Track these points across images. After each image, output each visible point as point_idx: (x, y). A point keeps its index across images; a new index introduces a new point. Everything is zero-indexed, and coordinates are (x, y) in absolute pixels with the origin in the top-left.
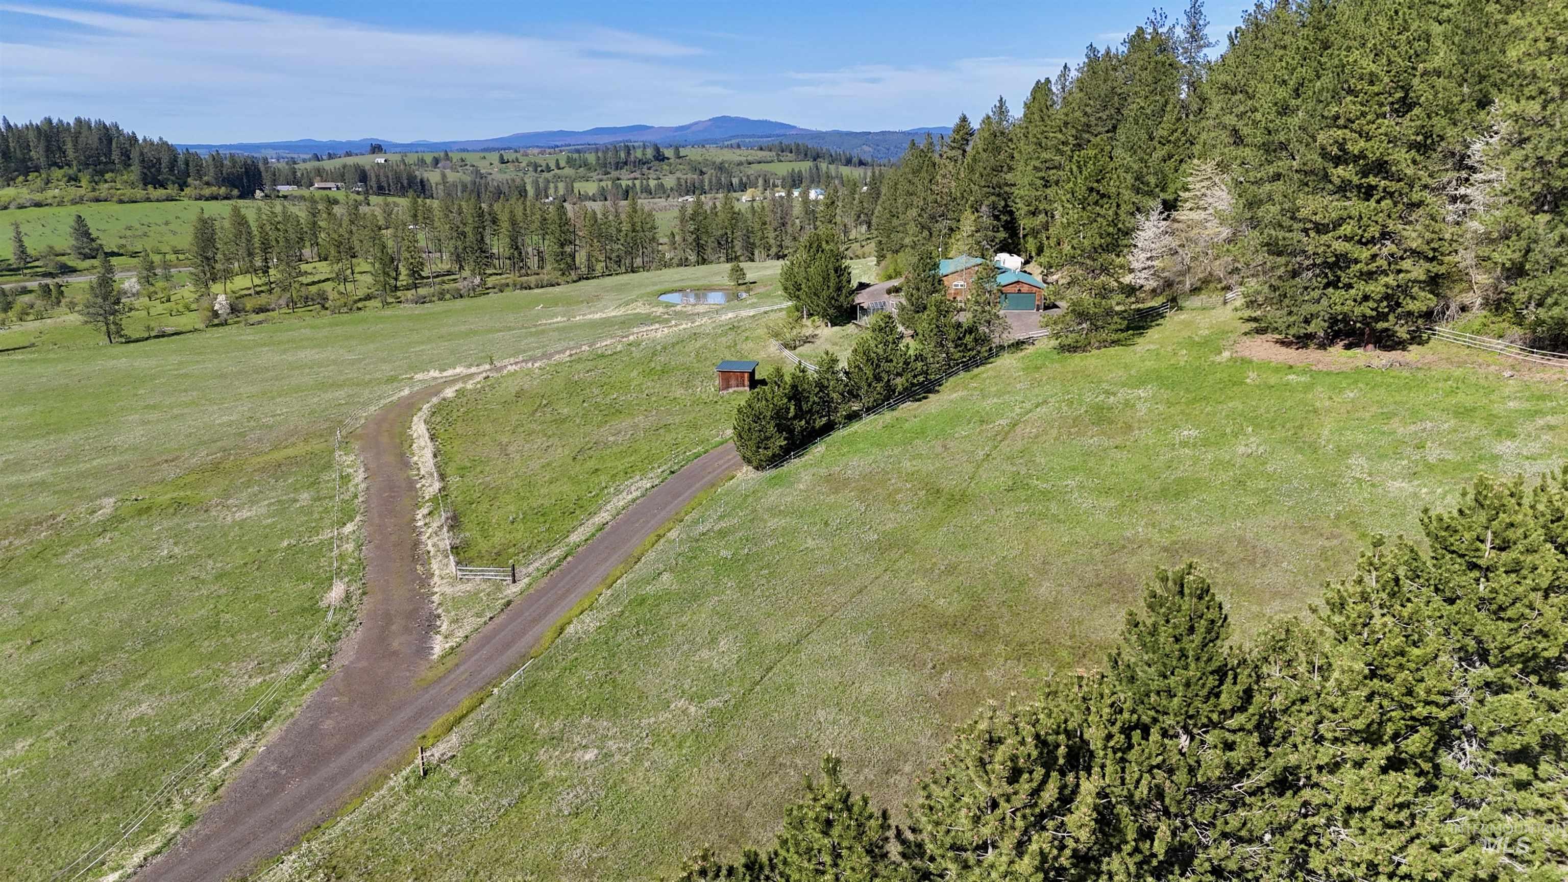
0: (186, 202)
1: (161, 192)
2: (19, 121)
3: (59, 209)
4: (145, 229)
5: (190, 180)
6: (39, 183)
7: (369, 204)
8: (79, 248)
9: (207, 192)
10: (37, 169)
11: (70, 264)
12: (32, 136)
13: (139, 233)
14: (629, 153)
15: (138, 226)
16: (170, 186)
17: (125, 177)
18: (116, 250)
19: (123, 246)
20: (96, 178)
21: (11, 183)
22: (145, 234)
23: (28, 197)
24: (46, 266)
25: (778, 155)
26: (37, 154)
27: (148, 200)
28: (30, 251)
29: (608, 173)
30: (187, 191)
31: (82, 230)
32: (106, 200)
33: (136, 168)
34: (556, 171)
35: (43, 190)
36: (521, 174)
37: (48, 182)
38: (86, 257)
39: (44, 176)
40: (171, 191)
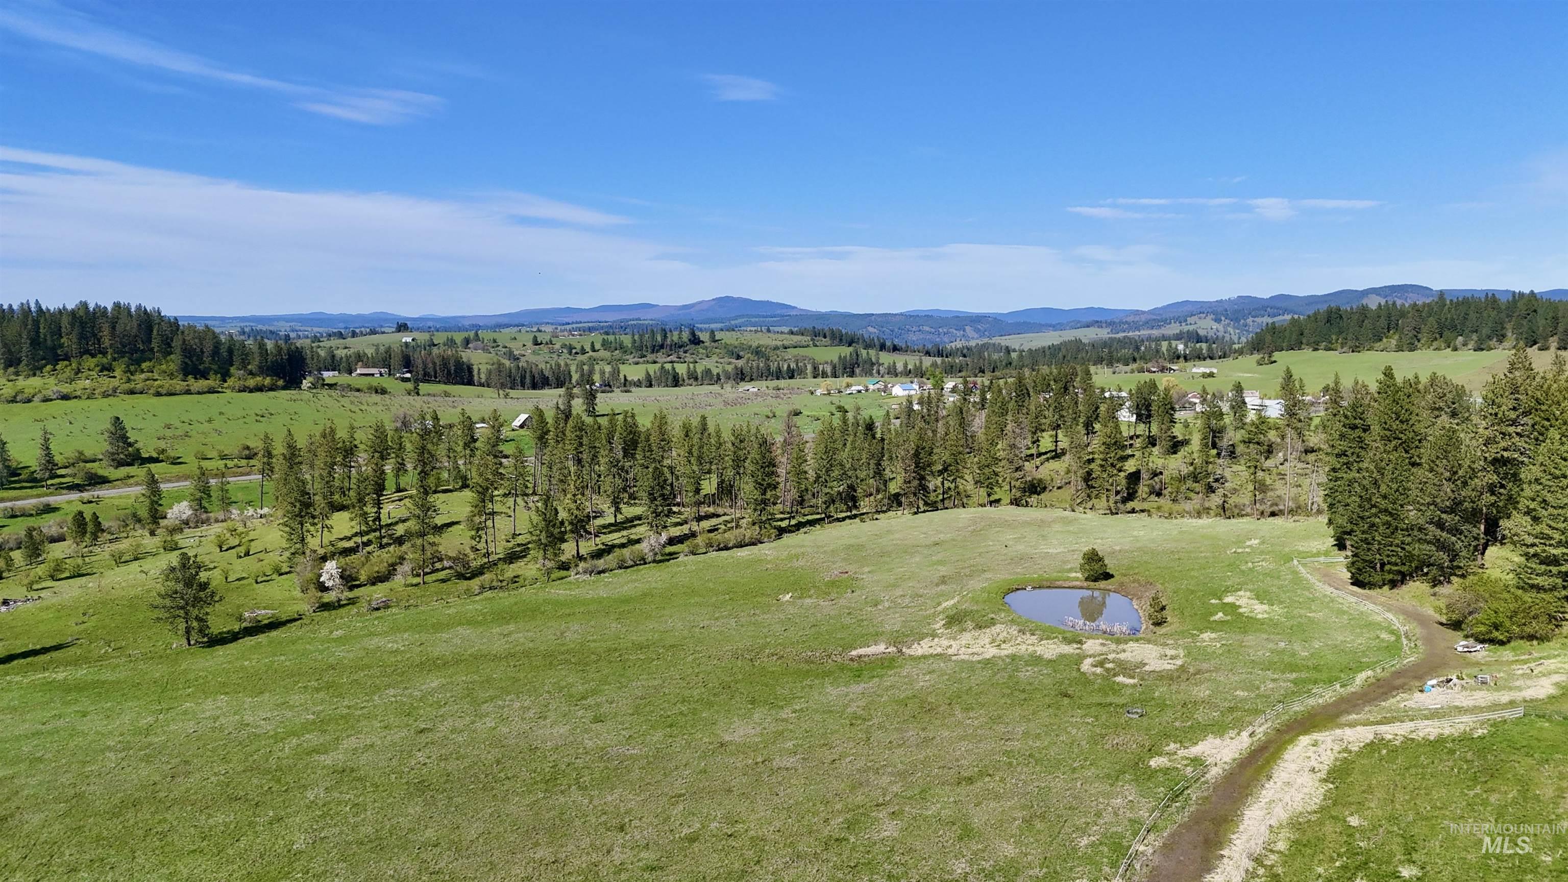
0: (229, 394)
1: (202, 384)
2: (51, 304)
3: (89, 402)
4: (186, 427)
5: (233, 370)
6: (68, 372)
7: (418, 394)
8: (113, 454)
9: (251, 382)
10: (67, 358)
11: (101, 472)
12: (65, 322)
13: (179, 432)
14: (665, 337)
15: (178, 424)
16: (212, 376)
17: (164, 367)
18: (155, 455)
19: (163, 451)
20: (132, 368)
21: (38, 372)
22: (187, 435)
23: (55, 389)
24: (74, 475)
25: (812, 340)
26: (69, 342)
27: (188, 392)
28: (58, 459)
29: (645, 356)
30: (230, 382)
31: (119, 433)
32: (141, 393)
33: (177, 357)
34: (591, 353)
35: (72, 381)
36: (555, 356)
37: (78, 371)
38: (120, 464)
39: (74, 365)
40: (212, 382)
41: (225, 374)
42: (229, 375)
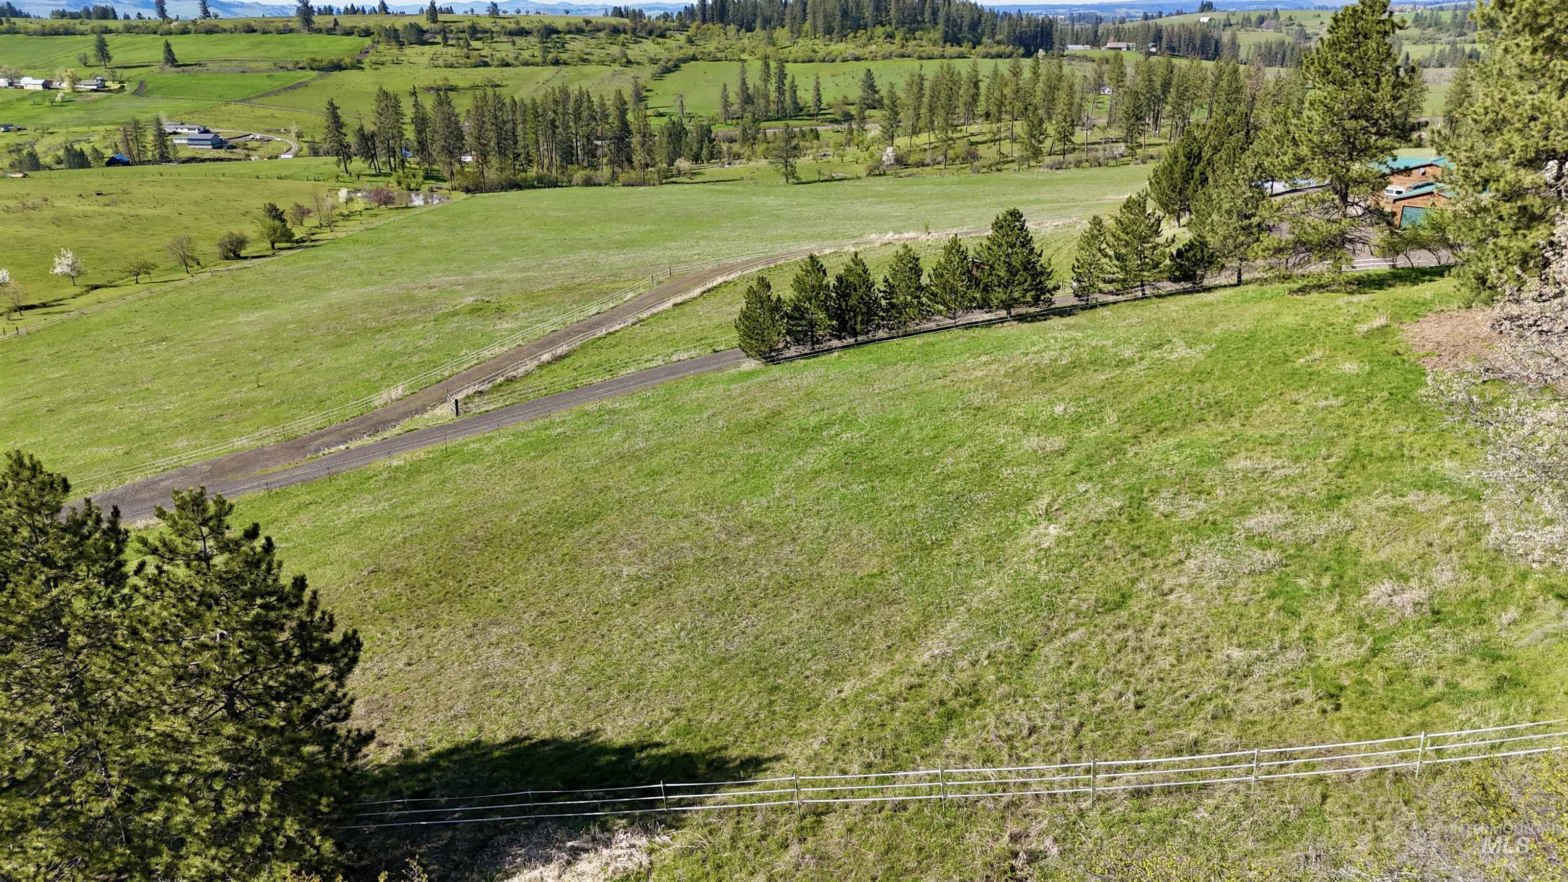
0: (974, 59)
1: (957, 49)
5: (983, 39)
6: (864, 39)
8: (864, 99)
9: (996, 49)
10: (865, 27)
11: (853, 112)
16: (965, 44)
17: (930, 35)
20: (908, 36)
21: (844, 39)
23: (852, 51)
24: (836, 113)
27: (943, 56)
28: (825, 102)
30: (979, 48)
31: (870, 85)
32: (908, 56)
33: (941, 27)
37: (871, 38)
38: (868, 107)
39: (869, 33)
40: (964, 49)
41: (976, 43)
42: (979, 43)
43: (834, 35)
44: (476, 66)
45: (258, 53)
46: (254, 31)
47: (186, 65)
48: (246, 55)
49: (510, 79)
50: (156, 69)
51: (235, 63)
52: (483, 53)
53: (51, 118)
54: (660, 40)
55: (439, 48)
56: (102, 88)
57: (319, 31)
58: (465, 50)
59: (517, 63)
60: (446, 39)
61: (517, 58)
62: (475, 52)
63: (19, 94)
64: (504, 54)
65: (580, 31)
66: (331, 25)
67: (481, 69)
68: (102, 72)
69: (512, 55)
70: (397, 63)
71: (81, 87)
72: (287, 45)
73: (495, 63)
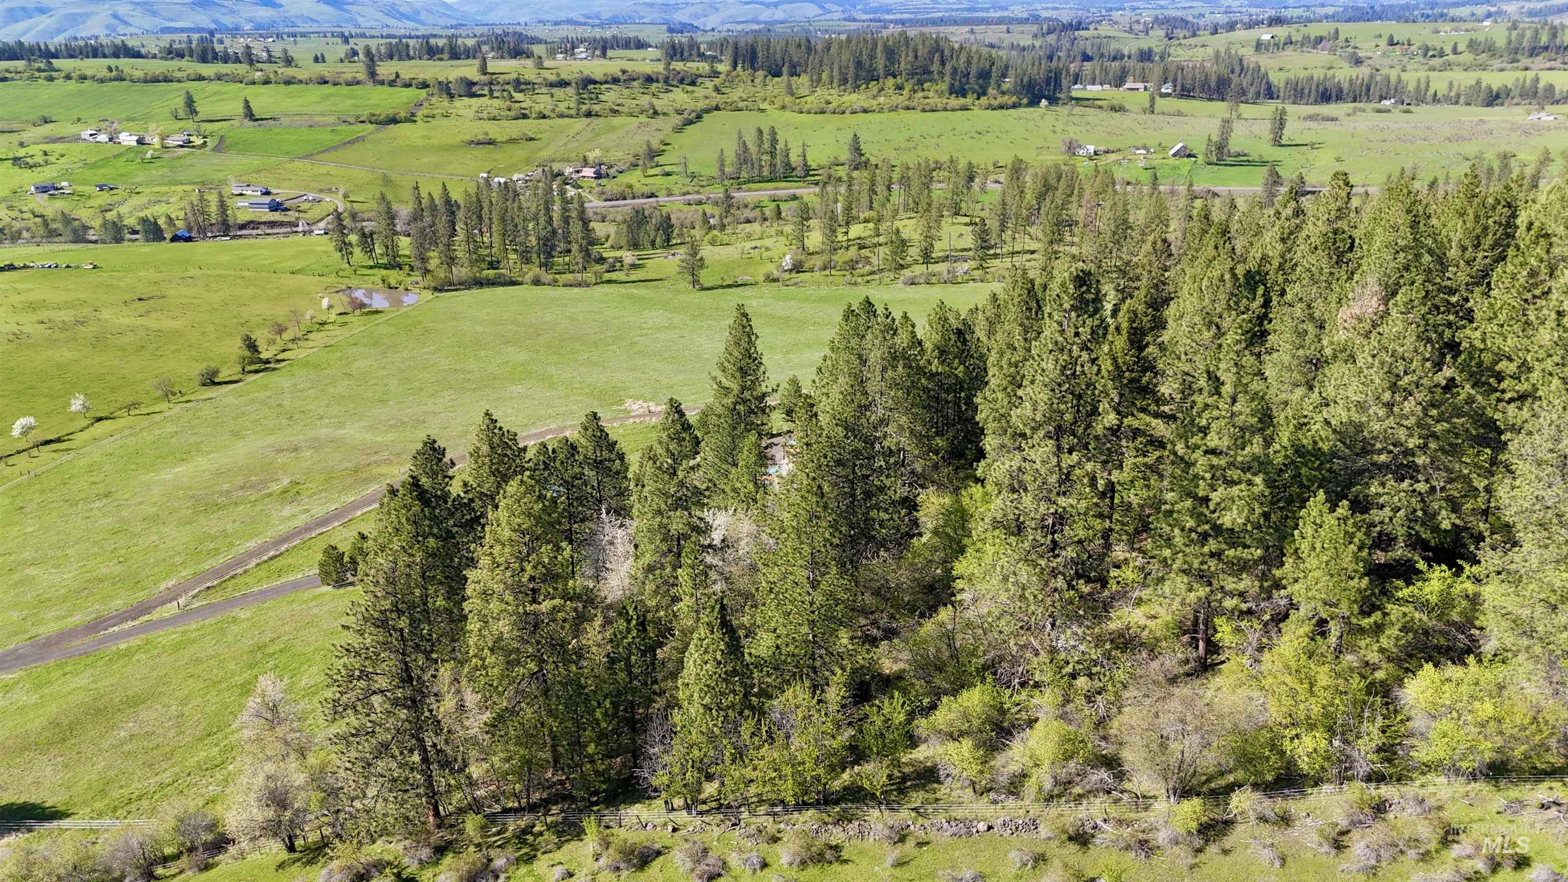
0: (977, 111)
1: (962, 101)
4: (920, 141)
5: (988, 89)
6: (875, 90)
7: (1153, 112)
8: (851, 161)
9: (999, 100)
10: (878, 79)
13: (912, 145)
15: (917, 138)
16: (969, 96)
17: (937, 87)
20: (916, 87)
21: (854, 90)
22: (915, 147)
24: (822, 175)
27: (945, 109)
30: (982, 99)
31: (856, 148)
32: (911, 109)
33: (947, 78)
37: (881, 90)
38: (855, 168)
39: (881, 84)
40: (968, 100)
41: (982, 93)
42: (984, 94)
43: (848, 85)
44: (516, 119)
45: (325, 106)
46: (326, 82)
47: (262, 119)
48: (318, 109)
49: (546, 131)
50: (236, 123)
51: (306, 117)
52: (523, 105)
53: (141, 176)
54: (690, 88)
55: (485, 100)
56: (187, 144)
57: (382, 83)
58: (508, 103)
59: (553, 115)
60: (491, 91)
61: (553, 110)
62: (517, 105)
63: (116, 150)
64: (542, 106)
65: (616, 81)
66: (393, 77)
67: (521, 121)
68: (189, 125)
69: (550, 107)
70: (446, 116)
71: (170, 142)
72: (352, 98)
73: (534, 115)
